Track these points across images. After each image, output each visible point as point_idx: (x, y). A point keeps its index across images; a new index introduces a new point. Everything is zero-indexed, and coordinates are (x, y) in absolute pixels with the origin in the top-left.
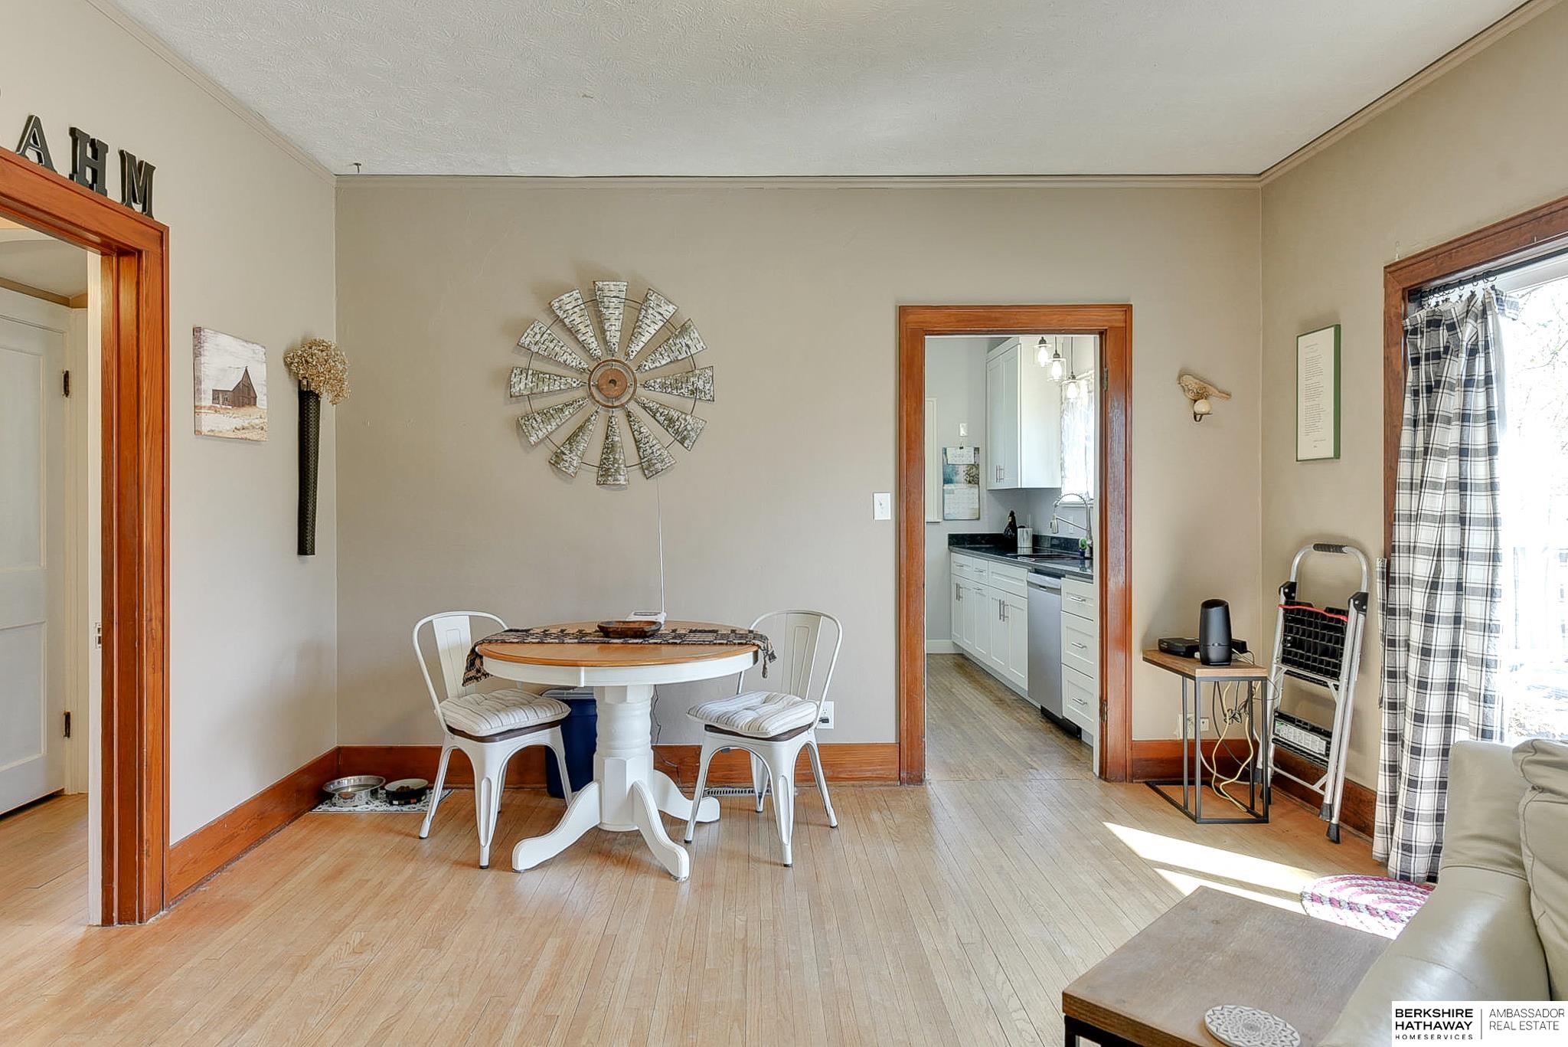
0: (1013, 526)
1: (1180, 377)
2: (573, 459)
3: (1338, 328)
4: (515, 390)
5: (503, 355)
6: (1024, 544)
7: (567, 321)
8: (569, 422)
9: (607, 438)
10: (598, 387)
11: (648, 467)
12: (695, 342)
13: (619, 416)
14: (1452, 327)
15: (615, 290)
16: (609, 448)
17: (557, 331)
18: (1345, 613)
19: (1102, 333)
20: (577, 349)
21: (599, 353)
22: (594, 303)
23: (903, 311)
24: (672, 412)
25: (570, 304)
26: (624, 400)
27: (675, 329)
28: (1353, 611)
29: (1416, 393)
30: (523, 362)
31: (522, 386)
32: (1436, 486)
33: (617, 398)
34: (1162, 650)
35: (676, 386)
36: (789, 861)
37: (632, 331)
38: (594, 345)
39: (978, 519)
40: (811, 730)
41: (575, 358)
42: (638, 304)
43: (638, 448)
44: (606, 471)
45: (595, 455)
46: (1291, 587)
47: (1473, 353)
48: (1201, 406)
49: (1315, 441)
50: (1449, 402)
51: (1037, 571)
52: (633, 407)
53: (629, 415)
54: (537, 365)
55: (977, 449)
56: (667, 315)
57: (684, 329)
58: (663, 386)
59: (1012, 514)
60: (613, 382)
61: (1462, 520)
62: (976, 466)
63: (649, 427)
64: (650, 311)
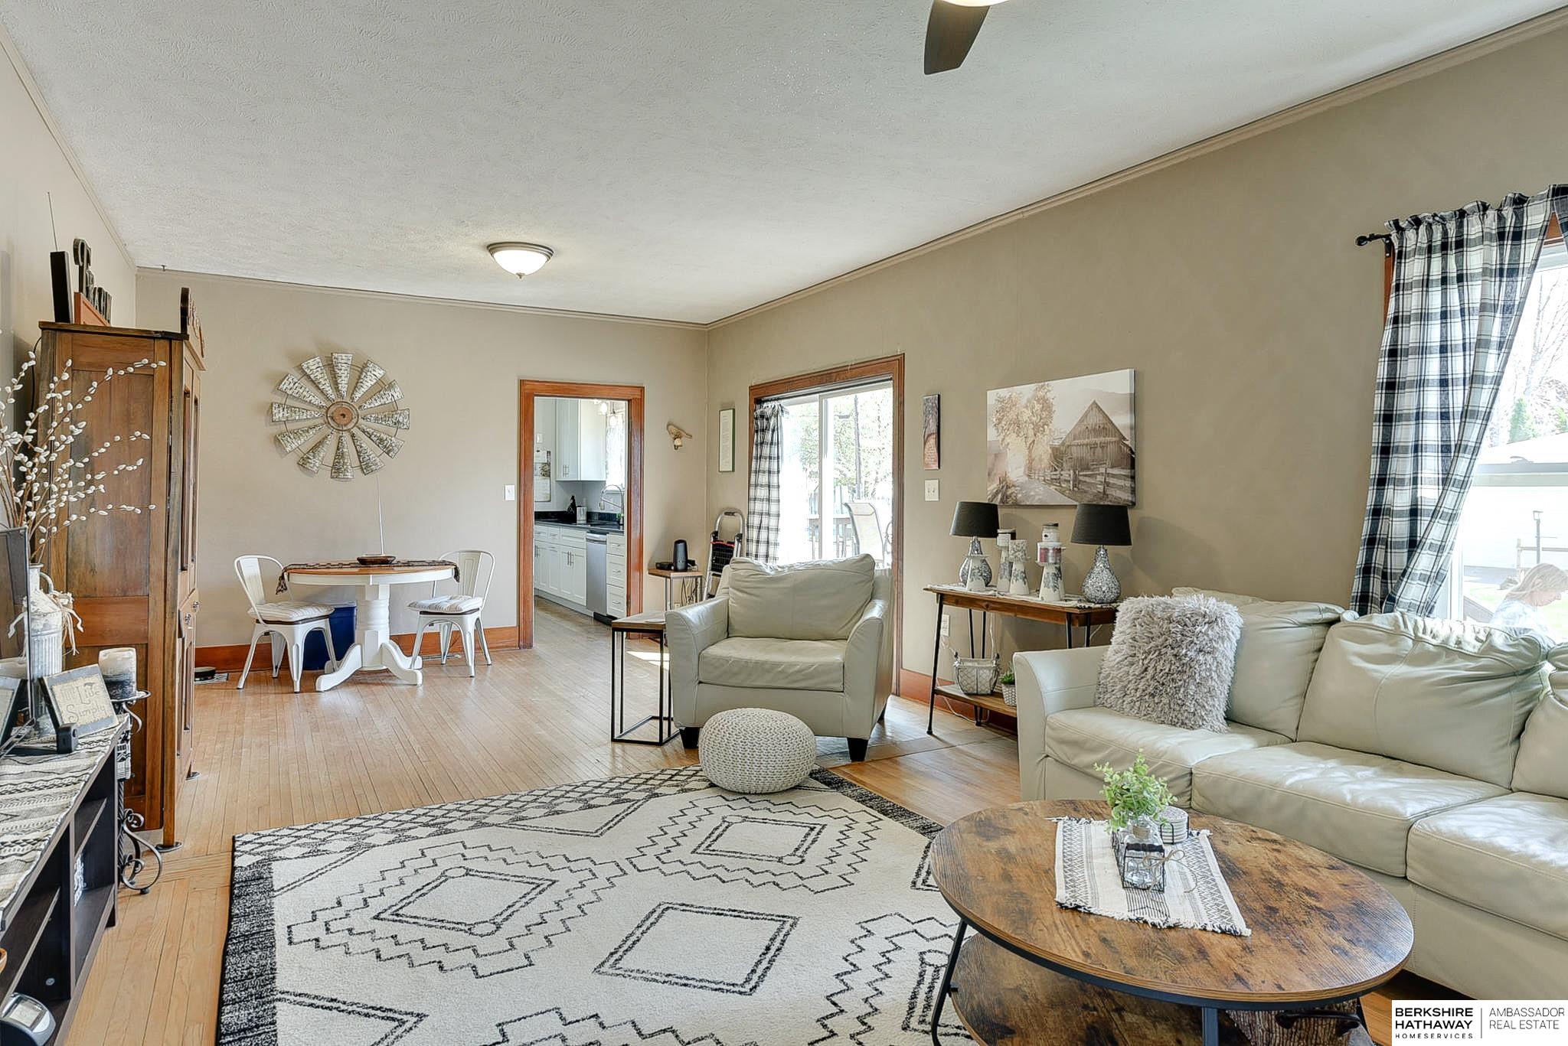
0: (573, 506)
1: (668, 425)
2: (315, 462)
3: (734, 410)
4: (275, 418)
5: (266, 394)
6: (581, 517)
7: (312, 376)
8: (312, 437)
9: (338, 449)
10: (332, 418)
11: (365, 467)
12: (397, 393)
13: (346, 437)
14: (767, 419)
15: (343, 360)
16: (339, 455)
17: (304, 381)
18: (733, 543)
19: (629, 401)
20: (318, 393)
21: (333, 397)
22: (331, 366)
23: (522, 383)
24: (382, 435)
25: (314, 366)
26: (349, 427)
27: (384, 386)
28: (736, 542)
29: (757, 445)
30: (280, 399)
31: (281, 415)
32: (762, 486)
33: (345, 425)
34: (658, 568)
35: (385, 419)
36: (473, 675)
37: (355, 386)
38: (330, 392)
39: (550, 501)
40: (480, 612)
41: (317, 400)
42: (360, 370)
43: (359, 456)
44: (337, 470)
45: (330, 460)
46: (716, 533)
47: (773, 431)
48: (678, 442)
49: (726, 465)
50: (766, 450)
51: (592, 532)
52: (355, 430)
53: (353, 436)
54: (289, 402)
55: (549, 452)
56: (379, 376)
57: (391, 386)
58: (376, 419)
59: (573, 498)
60: (344, 415)
61: (769, 500)
62: (548, 464)
63: (366, 443)
64: (369, 373)
